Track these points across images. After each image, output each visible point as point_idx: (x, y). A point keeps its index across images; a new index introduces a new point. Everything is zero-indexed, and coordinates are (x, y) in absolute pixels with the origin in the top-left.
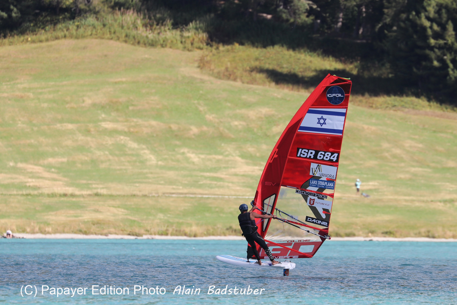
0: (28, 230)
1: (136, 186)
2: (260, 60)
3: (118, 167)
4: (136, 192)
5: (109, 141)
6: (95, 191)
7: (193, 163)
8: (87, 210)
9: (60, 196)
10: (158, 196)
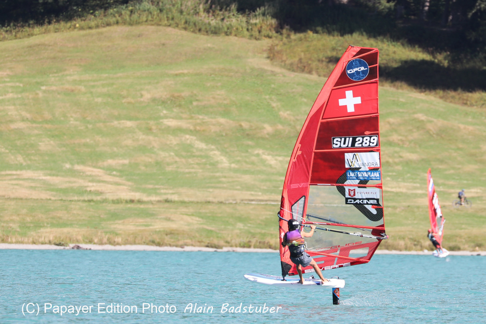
0: (96, 240)
1: (209, 192)
2: (337, 50)
3: (187, 170)
4: (211, 199)
5: (173, 141)
6: (164, 197)
7: (271, 166)
8: (157, 219)
9: (127, 202)
10: (236, 203)
